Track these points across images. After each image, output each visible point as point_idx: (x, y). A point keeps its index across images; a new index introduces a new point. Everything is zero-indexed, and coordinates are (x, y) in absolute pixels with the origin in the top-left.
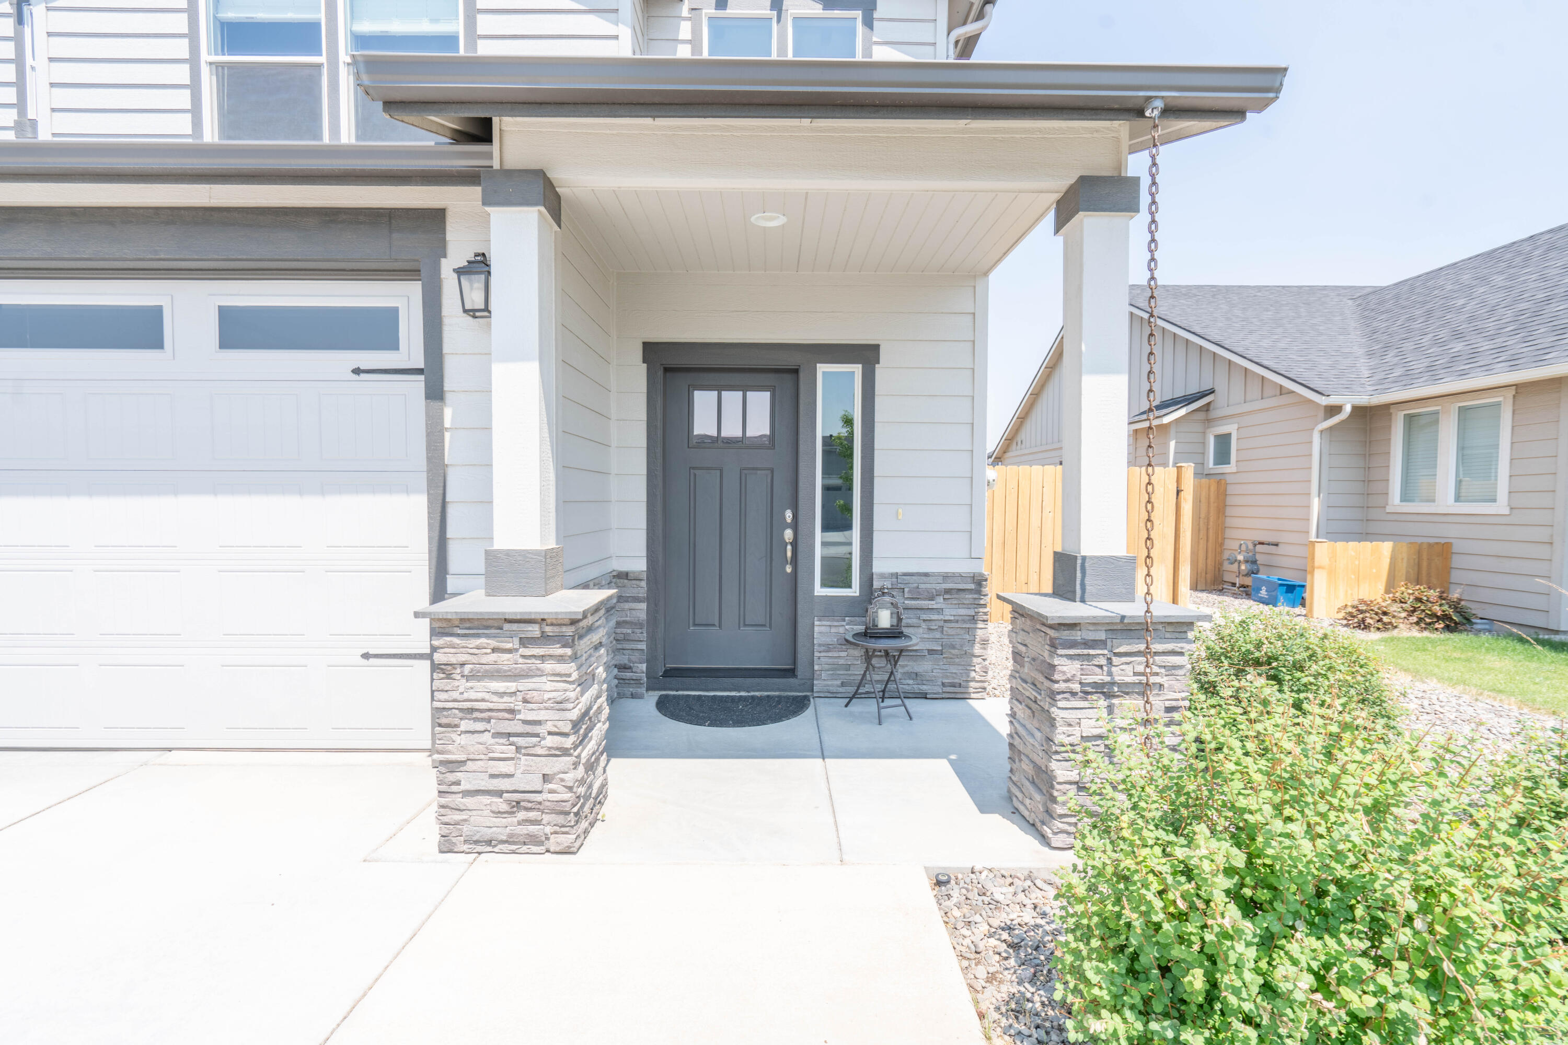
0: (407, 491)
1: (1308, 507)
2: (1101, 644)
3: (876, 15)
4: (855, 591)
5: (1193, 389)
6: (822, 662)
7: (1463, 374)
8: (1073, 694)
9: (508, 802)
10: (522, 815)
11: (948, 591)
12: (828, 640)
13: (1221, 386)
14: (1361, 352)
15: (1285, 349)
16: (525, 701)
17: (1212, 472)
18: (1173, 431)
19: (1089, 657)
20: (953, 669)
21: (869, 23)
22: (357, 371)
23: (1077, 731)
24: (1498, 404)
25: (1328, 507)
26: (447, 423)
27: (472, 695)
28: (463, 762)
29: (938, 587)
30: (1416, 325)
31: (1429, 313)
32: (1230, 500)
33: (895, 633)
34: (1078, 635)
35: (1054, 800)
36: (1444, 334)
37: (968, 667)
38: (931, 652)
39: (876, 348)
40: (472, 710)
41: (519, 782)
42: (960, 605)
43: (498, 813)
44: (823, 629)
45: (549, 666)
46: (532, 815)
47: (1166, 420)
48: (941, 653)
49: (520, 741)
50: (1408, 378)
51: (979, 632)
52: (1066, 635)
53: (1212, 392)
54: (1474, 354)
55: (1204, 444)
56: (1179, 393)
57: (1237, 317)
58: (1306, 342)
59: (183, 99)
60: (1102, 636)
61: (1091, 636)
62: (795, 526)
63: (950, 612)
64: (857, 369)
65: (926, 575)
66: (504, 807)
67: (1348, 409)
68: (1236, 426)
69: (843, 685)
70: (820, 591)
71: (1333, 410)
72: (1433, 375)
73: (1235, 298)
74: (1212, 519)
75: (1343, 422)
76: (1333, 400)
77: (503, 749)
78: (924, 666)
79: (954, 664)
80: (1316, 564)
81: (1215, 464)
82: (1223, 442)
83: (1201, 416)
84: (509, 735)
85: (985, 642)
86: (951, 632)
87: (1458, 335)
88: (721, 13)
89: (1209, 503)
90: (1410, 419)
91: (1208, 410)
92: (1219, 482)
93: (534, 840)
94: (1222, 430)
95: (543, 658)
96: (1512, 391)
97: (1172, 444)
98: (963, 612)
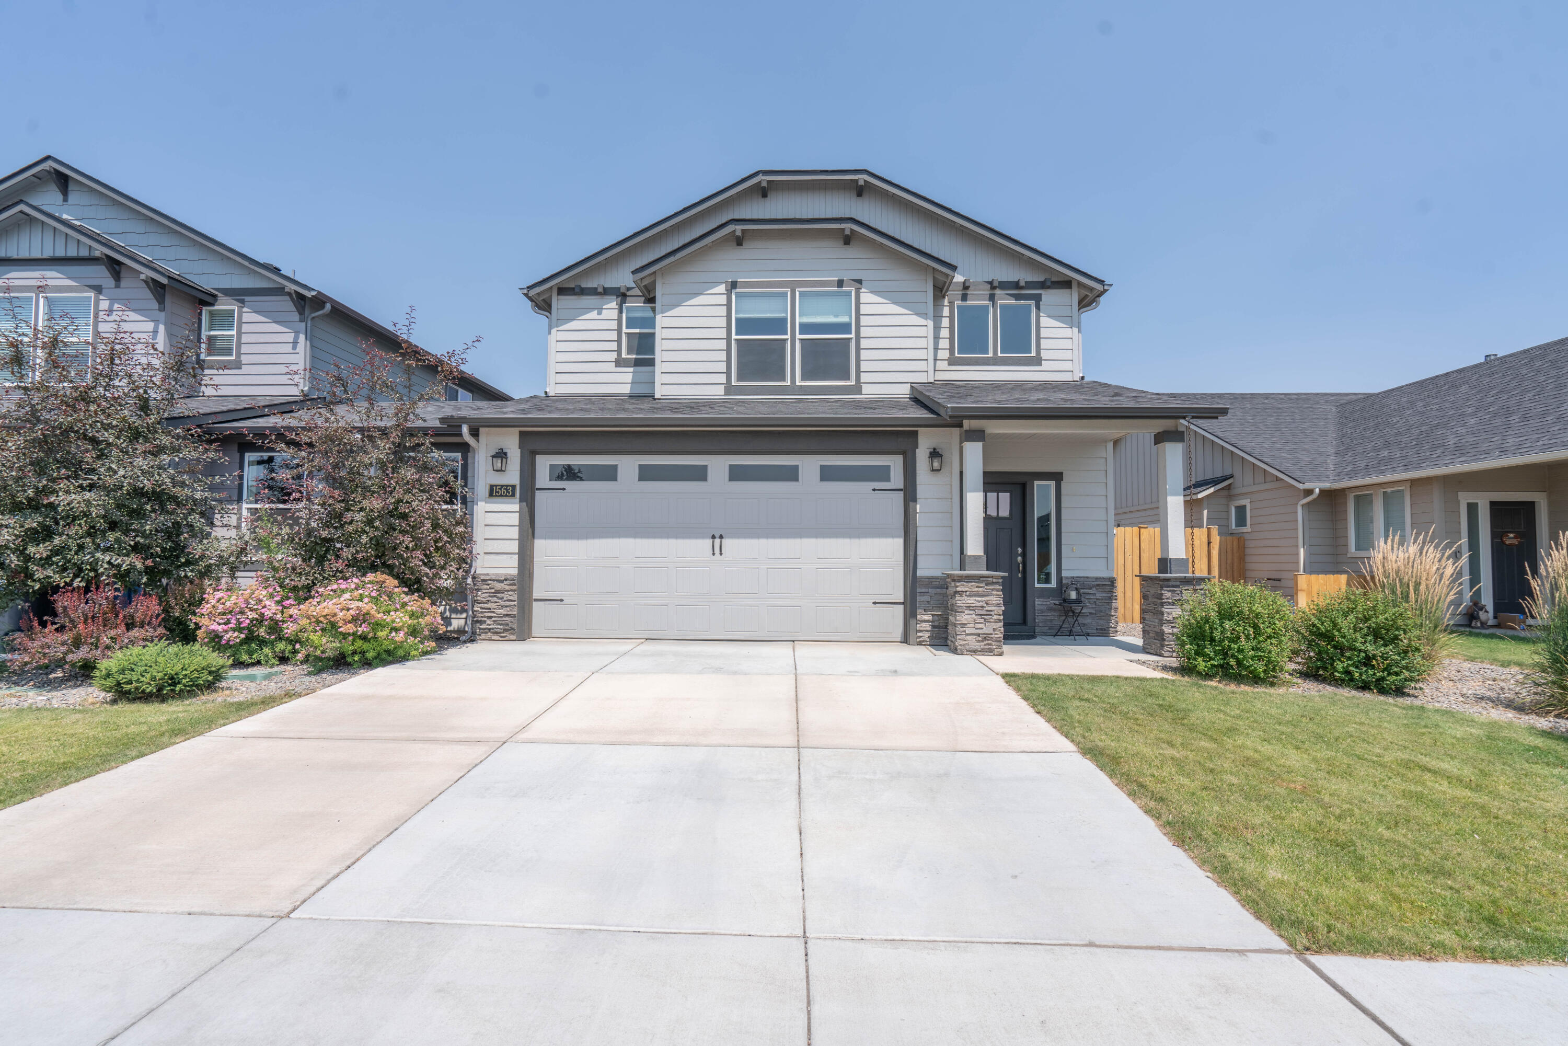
0: (893, 537)
1: (1298, 554)
2: (1178, 586)
3: (1041, 303)
4: (1053, 584)
5: (1219, 474)
6: (1039, 618)
7: (1382, 472)
8: (1169, 603)
9: (982, 637)
10: (986, 642)
11: (1098, 585)
12: (1042, 608)
13: (1237, 473)
14: (1331, 450)
15: (1280, 449)
16: (987, 604)
17: (1235, 532)
18: (1205, 503)
19: (1174, 591)
20: (1102, 622)
21: (1038, 307)
22: (874, 490)
23: (1171, 616)
24: (1403, 491)
25: (1308, 555)
26: (918, 511)
27: (970, 602)
28: (966, 624)
29: (1094, 583)
30: (1368, 434)
31: (1377, 425)
32: (1248, 551)
33: (1078, 601)
34: (1170, 583)
35: (1164, 640)
36: (1380, 443)
37: (1109, 621)
38: (1091, 614)
39: (1062, 473)
40: (969, 607)
41: (985, 631)
42: (1105, 592)
43: (979, 641)
44: (1040, 603)
45: (995, 592)
46: (989, 642)
47: (1200, 496)
48: (1096, 614)
49: (986, 617)
50: (1353, 474)
51: (1114, 605)
52: (1166, 583)
53: (1232, 476)
54: (1391, 459)
55: (1228, 512)
56: (1209, 476)
57: (1248, 422)
58: (1295, 444)
59: (723, 355)
60: (1178, 583)
61: (1174, 583)
62: (1024, 555)
63: (1099, 595)
64: (1053, 484)
65: (1087, 577)
66: (980, 639)
67: (1317, 491)
68: (1249, 500)
69: (1049, 629)
70: (1037, 585)
71: (1309, 492)
72: (1367, 471)
73: (1248, 405)
74: (1235, 564)
75: (1314, 500)
76: (1308, 486)
77: (979, 620)
78: (1088, 621)
79: (1101, 619)
80: (1299, 588)
81: (1237, 526)
82: (1241, 510)
83: (1225, 493)
84: (981, 615)
85: (1116, 609)
86: (1100, 604)
87: (1387, 445)
88: (964, 303)
89: (1233, 553)
90: (1357, 498)
91: (1229, 489)
92: (1239, 539)
93: (990, 651)
94: (1241, 502)
95: (992, 589)
96: (1408, 485)
97: (1205, 512)
98: (1105, 595)
